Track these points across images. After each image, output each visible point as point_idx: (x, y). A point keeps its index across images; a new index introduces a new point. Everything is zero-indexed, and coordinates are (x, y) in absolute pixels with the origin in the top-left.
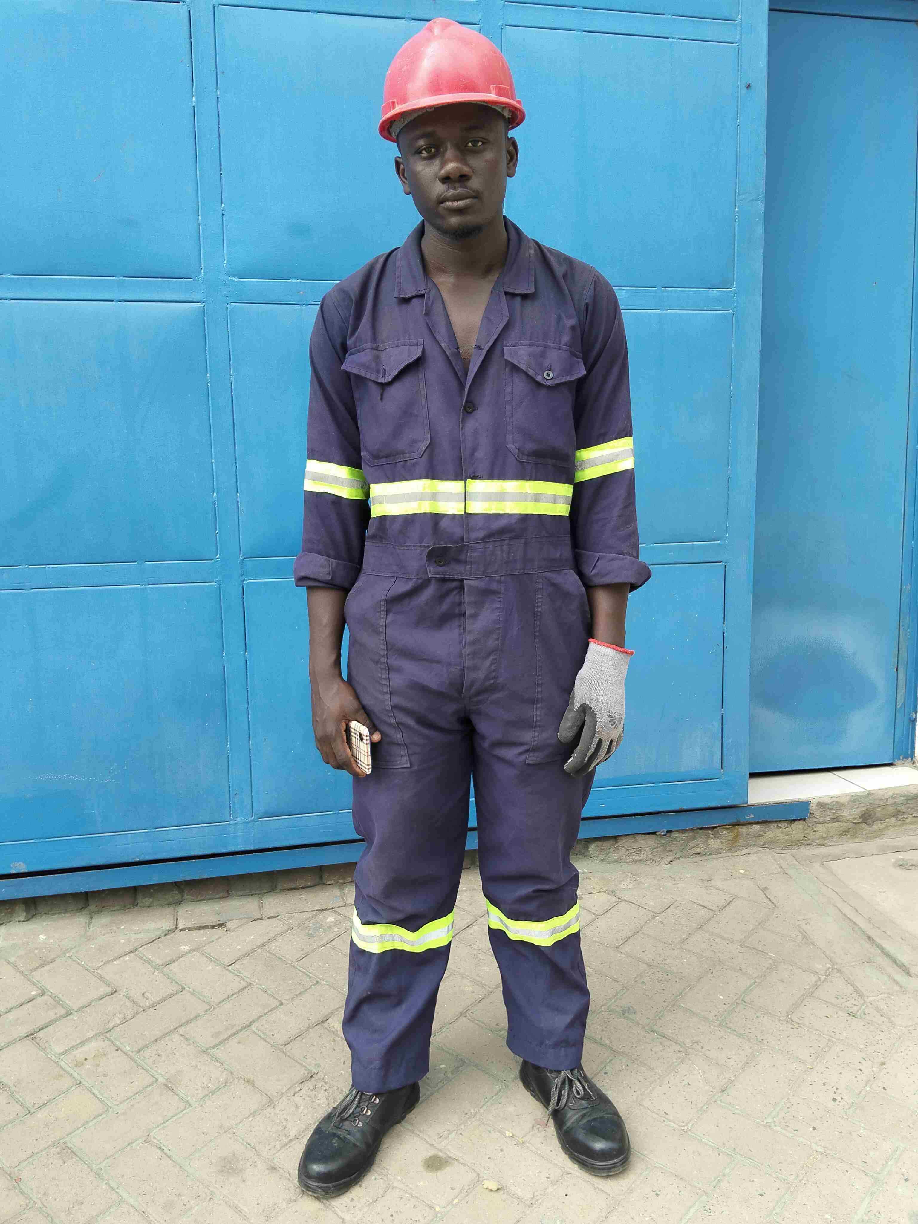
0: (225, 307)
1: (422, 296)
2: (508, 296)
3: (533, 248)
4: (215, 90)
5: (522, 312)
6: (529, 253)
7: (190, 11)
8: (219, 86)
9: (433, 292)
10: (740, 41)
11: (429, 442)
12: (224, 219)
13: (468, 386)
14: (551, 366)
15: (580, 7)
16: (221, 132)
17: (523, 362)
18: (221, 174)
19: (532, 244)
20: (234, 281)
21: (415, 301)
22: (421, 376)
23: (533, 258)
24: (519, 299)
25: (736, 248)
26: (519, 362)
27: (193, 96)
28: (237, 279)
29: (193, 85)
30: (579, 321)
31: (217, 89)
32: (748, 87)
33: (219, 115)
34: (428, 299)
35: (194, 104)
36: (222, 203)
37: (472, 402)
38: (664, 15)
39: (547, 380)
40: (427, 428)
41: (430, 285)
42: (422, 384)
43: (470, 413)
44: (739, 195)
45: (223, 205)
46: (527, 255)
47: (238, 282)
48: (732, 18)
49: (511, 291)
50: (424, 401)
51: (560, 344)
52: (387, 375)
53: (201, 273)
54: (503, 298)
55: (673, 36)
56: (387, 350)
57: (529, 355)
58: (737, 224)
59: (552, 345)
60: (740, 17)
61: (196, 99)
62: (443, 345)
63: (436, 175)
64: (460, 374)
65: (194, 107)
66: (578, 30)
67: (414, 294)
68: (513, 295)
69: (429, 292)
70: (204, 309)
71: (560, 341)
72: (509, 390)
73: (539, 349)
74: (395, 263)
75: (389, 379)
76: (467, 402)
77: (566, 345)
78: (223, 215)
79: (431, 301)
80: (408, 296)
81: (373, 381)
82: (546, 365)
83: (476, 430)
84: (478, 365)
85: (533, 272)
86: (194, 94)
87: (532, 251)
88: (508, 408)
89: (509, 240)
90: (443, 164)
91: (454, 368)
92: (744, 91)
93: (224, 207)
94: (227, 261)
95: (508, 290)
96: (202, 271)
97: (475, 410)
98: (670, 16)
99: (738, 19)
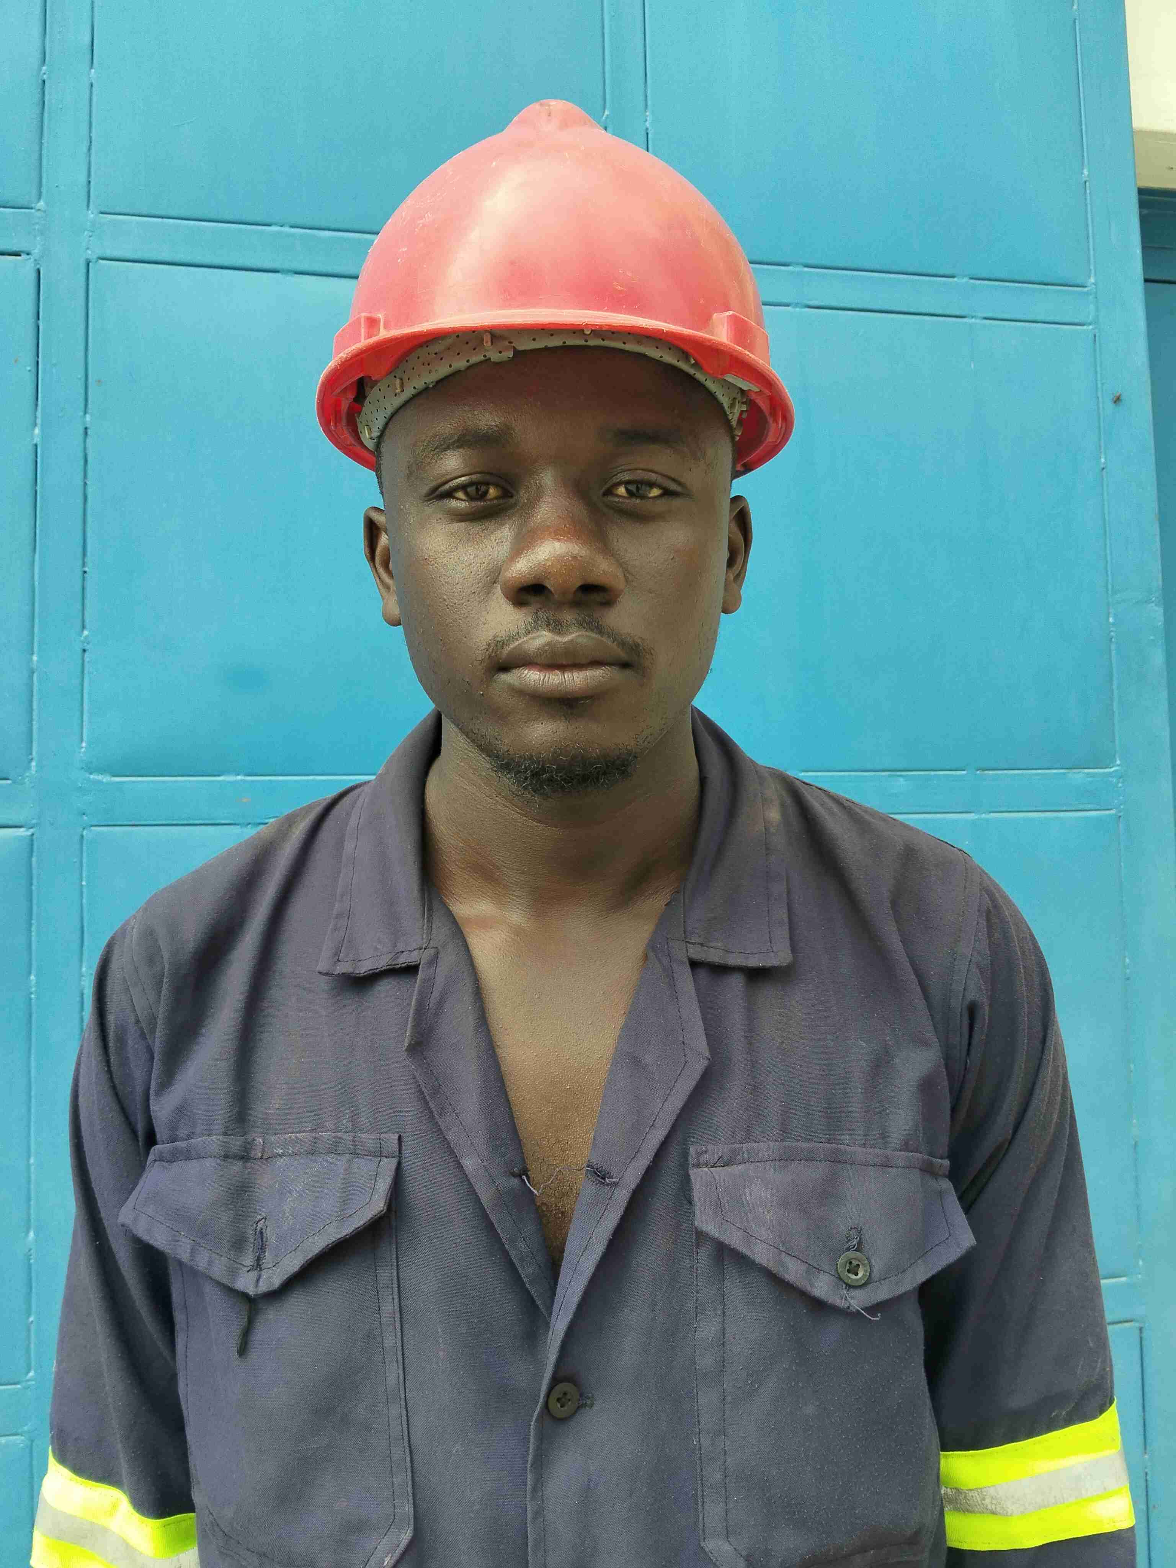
0: (77, 838)
1: (411, 970)
2: (703, 973)
3: (777, 803)
4: (81, 414)
5: (751, 1030)
6: (766, 821)
7: (39, 271)
8: (89, 406)
9: (449, 958)
10: (1095, 322)
11: (406, 1536)
12: (87, 660)
13: (560, 1324)
14: (860, 1232)
15: (798, 264)
16: (90, 490)
17: (763, 1233)
18: (85, 572)
19: (773, 790)
20: (100, 782)
21: (386, 988)
22: (386, 1275)
23: (779, 841)
24: (737, 982)
25: (1116, 692)
26: (749, 1237)
27: (35, 425)
28: (106, 779)
29: (37, 405)
30: (948, 1059)
31: (85, 412)
32: (1117, 400)
33: (86, 461)
34: (429, 983)
35: (37, 440)
36: (84, 627)
37: (572, 1379)
38: (953, 277)
39: (850, 1287)
40: (402, 1480)
41: (441, 931)
42: (389, 1307)
43: (563, 1420)
44: (1115, 592)
45: (86, 633)
46: (760, 827)
47: (109, 784)
48: (1078, 281)
49: (714, 956)
50: (393, 1373)
51: (885, 1146)
52: (268, 1258)
53: (28, 768)
54: (686, 981)
55: (974, 314)
56: (281, 1162)
57: (784, 1203)
58: (1113, 647)
59: (859, 1152)
60: (1092, 280)
61: (42, 430)
62: (469, 1163)
63: (494, 576)
64: (527, 1271)
65: (36, 445)
66: (797, 305)
67: (382, 963)
68: (720, 970)
69: (434, 960)
70: (32, 840)
71: (884, 1136)
72: (707, 1330)
73: (814, 1173)
74: (340, 844)
75: (274, 1278)
76: (555, 1380)
77: (906, 1147)
78: (84, 651)
79: (436, 995)
80: (363, 969)
81: (219, 1283)
82: (843, 1228)
83: (588, 1491)
84: (598, 1249)
85: (779, 888)
86: (39, 421)
87: (774, 815)
88: (707, 1398)
89: (703, 780)
90: (522, 545)
91: (506, 1253)
92: (1110, 406)
93: (86, 637)
94: (89, 744)
95: (697, 953)
96: (33, 764)
97: (584, 1406)
98: (965, 280)
99: (1089, 284)
